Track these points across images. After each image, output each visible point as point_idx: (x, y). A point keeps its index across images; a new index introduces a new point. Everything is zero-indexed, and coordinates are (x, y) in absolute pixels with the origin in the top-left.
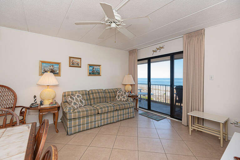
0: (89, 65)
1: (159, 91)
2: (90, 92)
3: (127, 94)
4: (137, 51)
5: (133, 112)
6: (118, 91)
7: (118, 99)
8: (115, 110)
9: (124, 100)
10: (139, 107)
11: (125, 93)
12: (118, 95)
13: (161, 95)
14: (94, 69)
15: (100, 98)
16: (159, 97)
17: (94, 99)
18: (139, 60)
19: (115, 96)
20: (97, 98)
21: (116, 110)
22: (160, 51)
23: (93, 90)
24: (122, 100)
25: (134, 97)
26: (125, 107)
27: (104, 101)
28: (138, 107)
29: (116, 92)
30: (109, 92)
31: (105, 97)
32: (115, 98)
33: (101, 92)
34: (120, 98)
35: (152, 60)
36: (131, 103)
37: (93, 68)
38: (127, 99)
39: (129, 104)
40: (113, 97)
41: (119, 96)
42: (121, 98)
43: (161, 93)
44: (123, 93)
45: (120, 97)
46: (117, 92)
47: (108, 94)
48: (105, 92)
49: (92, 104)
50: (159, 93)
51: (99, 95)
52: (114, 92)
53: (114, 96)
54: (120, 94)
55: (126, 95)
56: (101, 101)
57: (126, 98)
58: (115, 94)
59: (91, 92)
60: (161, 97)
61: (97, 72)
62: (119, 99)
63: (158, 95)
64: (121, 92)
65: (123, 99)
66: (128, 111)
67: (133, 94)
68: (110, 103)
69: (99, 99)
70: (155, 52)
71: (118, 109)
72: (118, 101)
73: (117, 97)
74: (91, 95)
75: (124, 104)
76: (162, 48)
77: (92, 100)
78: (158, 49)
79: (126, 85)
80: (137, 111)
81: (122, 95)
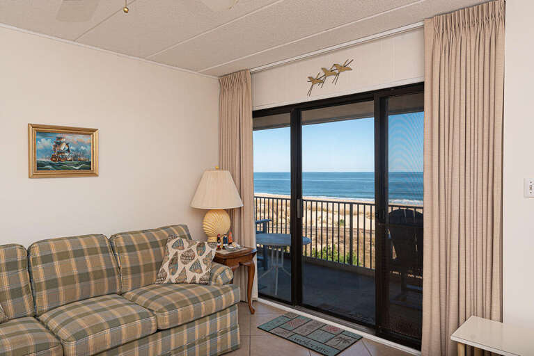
0: (34, 126)
1: (325, 214)
2: (37, 253)
3: (208, 249)
4: (249, 76)
5: (233, 328)
6: (174, 241)
7: (169, 276)
8: (154, 329)
9: (198, 277)
10: (260, 295)
11: (201, 246)
12: (171, 257)
13: (330, 226)
14: (63, 147)
15: (84, 277)
16: (325, 234)
17: (52, 284)
18: (257, 114)
19: (159, 264)
20: (68, 280)
21: (158, 330)
22: (335, 82)
23: (52, 243)
24: (189, 280)
25: (240, 260)
26: (198, 311)
27: (106, 291)
28: (255, 295)
29: (165, 242)
30: (131, 248)
31: (110, 272)
32: (158, 269)
33: (92, 251)
34: (179, 271)
35: (305, 115)
36: (226, 291)
37: (59, 144)
38: (211, 274)
39: (217, 294)
40: (148, 268)
41: (174, 262)
42: (184, 269)
43: (330, 221)
44: (194, 248)
45: (181, 266)
46: (169, 245)
47: (126, 255)
48: (109, 246)
49: (42, 312)
50: (325, 218)
51: (81, 265)
52: (155, 245)
53: (153, 261)
54: (180, 252)
55: (204, 256)
56: (89, 292)
57: (204, 267)
58: (158, 254)
59: (38, 255)
60: (330, 234)
61: (75, 158)
62: (177, 275)
63: (319, 225)
64: (186, 244)
65: (190, 276)
66: (213, 326)
67: (235, 245)
68: (132, 294)
69: (78, 285)
70: (316, 86)
71: (166, 324)
72: (170, 283)
73: (166, 266)
74: (40, 267)
75: (195, 301)
76: (345, 68)
77: (44, 292)
78: (328, 73)
79: (207, 211)
80: (252, 312)
81: (187, 257)
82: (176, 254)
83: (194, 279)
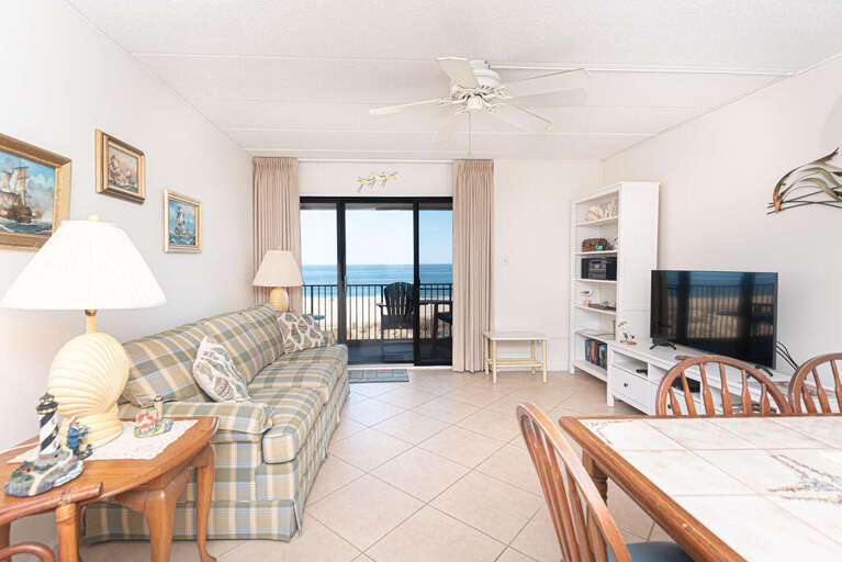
6: (284, 315)
7: (296, 345)
9: (319, 341)
12: (290, 328)
24: (313, 346)
34: (302, 340)
41: (294, 332)
42: (306, 338)
44: (302, 319)
45: (302, 335)
46: (283, 319)
54: (296, 324)
57: (319, 334)
62: (302, 342)
64: (295, 317)
72: (298, 351)
81: (304, 327)
82: (293, 326)
83: (317, 343)
